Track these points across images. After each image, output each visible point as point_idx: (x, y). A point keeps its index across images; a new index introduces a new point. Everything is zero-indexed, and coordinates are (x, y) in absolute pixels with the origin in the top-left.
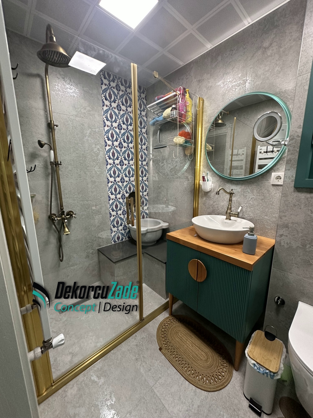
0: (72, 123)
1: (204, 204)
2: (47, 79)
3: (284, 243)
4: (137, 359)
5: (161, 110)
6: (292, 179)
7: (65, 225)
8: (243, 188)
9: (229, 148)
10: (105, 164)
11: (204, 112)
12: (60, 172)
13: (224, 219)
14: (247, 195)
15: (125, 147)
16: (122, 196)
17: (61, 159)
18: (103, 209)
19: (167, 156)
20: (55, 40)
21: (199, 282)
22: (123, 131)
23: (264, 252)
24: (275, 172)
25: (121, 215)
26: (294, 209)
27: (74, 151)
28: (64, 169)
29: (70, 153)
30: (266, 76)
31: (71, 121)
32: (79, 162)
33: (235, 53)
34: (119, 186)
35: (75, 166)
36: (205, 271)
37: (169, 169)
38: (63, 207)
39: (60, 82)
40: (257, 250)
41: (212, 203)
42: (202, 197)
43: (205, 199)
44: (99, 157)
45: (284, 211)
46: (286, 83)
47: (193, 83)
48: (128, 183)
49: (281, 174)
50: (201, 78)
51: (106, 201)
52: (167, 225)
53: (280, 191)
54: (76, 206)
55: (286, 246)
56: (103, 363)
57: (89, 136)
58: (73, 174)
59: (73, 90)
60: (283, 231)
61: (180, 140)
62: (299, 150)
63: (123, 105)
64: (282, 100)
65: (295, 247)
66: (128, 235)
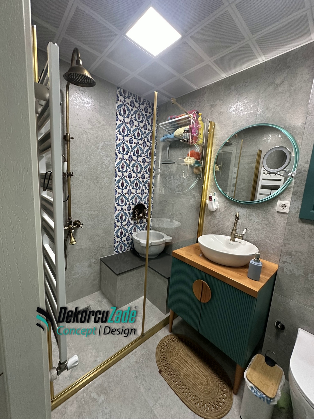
0: (86, 136)
1: (209, 222)
2: (68, 94)
3: (287, 270)
4: (137, 377)
5: (172, 128)
6: (298, 209)
7: (71, 234)
8: (249, 211)
9: (234, 165)
10: (114, 176)
11: (214, 135)
12: (71, 183)
13: (228, 239)
14: (252, 218)
15: (134, 161)
16: (128, 207)
17: (73, 170)
18: (109, 219)
19: (174, 172)
20: (81, 63)
21: (202, 303)
22: (133, 145)
23: (268, 278)
24: (280, 200)
25: (125, 226)
26: (298, 238)
27: (85, 162)
28: (75, 179)
29: (82, 165)
30: (277, 110)
31: (85, 134)
32: (90, 174)
33: (248, 85)
34: (126, 198)
35: (86, 177)
36: (210, 293)
37: (176, 185)
38: (71, 217)
39: (78, 97)
40: (261, 276)
41: (217, 223)
42: (207, 216)
43: (210, 217)
44: (109, 169)
45: (289, 239)
46: (295, 119)
47: (206, 106)
48: (135, 195)
49: (288, 203)
50: (213, 104)
51: (112, 212)
52: (170, 240)
53: (284, 219)
54: (84, 216)
55: (288, 272)
56: (103, 379)
57: (101, 149)
58: (83, 185)
59: (90, 105)
60: (286, 258)
61: (190, 161)
62: (306, 184)
63: (135, 121)
64: (291, 134)
65: (297, 275)
66: (130, 246)
